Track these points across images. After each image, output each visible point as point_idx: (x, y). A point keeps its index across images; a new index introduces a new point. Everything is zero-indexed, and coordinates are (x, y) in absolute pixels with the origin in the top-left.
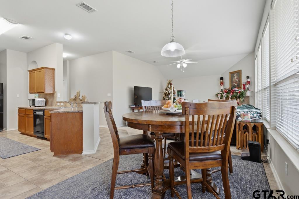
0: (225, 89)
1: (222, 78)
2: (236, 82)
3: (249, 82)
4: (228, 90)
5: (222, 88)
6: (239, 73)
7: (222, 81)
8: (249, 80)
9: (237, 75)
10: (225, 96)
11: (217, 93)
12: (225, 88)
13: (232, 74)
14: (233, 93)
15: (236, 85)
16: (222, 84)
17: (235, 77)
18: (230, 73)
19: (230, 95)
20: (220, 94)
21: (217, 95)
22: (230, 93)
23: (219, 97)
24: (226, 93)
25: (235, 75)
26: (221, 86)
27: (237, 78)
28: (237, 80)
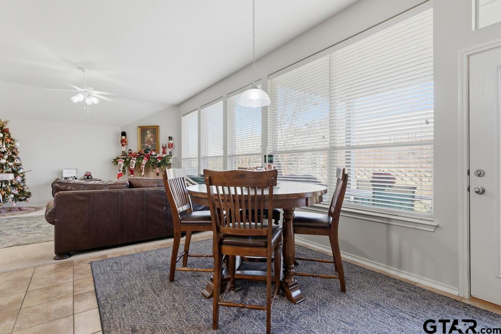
0: (130, 151)
1: (124, 134)
2: (149, 142)
3: (172, 144)
4: (139, 153)
5: (124, 149)
6: (155, 130)
7: (124, 137)
8: (171, 142)
9: (151, 132)
10: (134, 162)
11: (115, 158)
13: (143, 130)
14: (148, 158)
15: (149, 146)
16: (124, 142)
17: (149, 135)
18: (140, 127)
19: (144, 162)
20: (122, 158)
21: (116, 161)
22: (143, 158)
23: (121, 163)
24: (136, 159)
25: (148, 132)
26: (123, 145)
27: (151, 137)
28: (152, 140)
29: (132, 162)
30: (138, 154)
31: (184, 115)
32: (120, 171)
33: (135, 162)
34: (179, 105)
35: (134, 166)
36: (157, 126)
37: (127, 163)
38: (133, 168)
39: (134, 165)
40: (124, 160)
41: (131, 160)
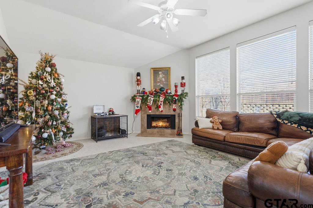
1: (138, 74)
2: (161, 81)
3: (185, 83)
6: (167, 71)
7: (139, 78)
9: (163, 73)
11: (133, 96)
12: (144, 89)
13: (156, 71)
14: (165, 95)
15: (161, 85)
16: (139, 82)
17: (161, 76)
18: (152, 68)
19: (162, 99)
20: (139, 96)
21: (133, 99)
22: (160, 96)
23: (139, 100)
24: (153, 96)
25: (160, 73)
26: (138, 84)
27: (163, 77)
28: (163, 79)
29: (150, 99)
30: (154, 92)
31: (197, 57)
32: (138, 107)
33: (152, 99)
34: (189, 49)
35: (152, 103)
36: (170, 68)
37: (144, 101)
38: (151, 104)
39: (152, 101)
40: (141, 98)
41: (149, 98)
